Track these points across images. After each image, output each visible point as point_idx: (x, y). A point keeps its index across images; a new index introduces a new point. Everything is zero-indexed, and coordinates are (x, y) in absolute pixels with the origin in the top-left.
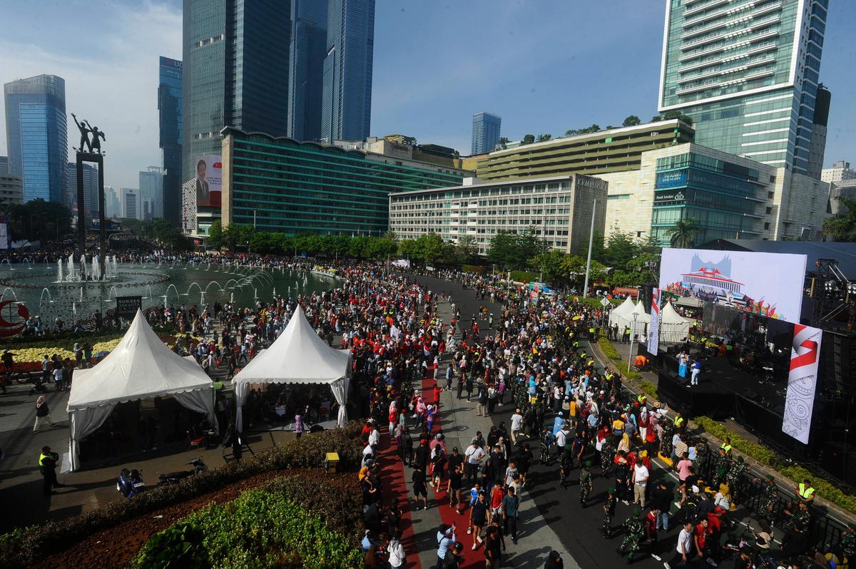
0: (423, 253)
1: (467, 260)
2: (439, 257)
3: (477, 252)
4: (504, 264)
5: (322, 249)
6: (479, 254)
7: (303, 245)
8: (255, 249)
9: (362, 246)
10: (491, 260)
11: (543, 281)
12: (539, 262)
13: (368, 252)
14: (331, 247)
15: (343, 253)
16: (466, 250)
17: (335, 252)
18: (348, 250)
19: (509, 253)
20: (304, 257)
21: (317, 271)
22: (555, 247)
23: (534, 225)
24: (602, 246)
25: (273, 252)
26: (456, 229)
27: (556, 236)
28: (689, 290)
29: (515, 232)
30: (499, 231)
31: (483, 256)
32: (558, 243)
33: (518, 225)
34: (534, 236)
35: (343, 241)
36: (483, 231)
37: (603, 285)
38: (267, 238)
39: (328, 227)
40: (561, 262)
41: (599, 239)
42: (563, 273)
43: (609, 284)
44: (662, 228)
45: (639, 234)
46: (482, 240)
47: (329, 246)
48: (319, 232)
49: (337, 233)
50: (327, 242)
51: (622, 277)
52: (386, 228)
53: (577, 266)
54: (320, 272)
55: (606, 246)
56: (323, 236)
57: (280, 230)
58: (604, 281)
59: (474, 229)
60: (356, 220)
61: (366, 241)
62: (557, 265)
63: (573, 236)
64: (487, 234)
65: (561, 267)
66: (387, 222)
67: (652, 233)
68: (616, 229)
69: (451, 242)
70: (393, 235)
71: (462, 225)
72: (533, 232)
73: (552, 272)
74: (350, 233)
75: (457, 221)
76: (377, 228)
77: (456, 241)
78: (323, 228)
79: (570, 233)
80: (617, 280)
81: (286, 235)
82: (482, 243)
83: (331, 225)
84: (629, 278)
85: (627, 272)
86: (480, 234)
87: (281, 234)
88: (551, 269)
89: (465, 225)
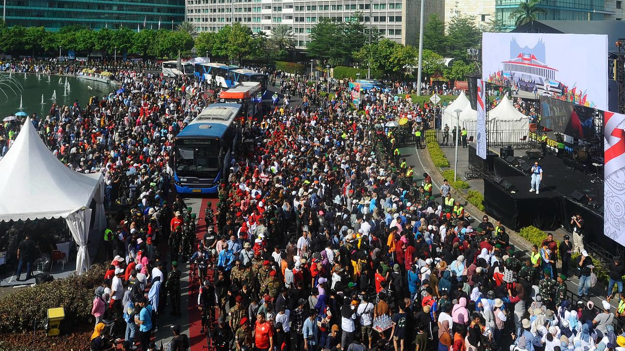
0: (226, 49)
1: (281, 55)
2: (246, 53)
3: (294, 46)
4: (328, 58)
5: (97, 47)
6: (297, 47)
7: (70, 42)
8: (4, 49)
9: (148, 43)
10: (312, 55)
11: (372, 78)
12: (366, 55)
13: (157, 49)
14: (108, 44)
15: (124, 51)
16: (280, 43)
17: (114, 50)
18: (130, 47)
19: (332, 45)
20: (71, 58)
21: (85, 75)
22: (387, 36)
23: (361, 11)
24: (442, 33)
25: (27, 53)
26: (269, 18)
27: (388, 22)
28: (510, 80)
29: (340, 19)
30: (321, 19)
31: (302, 50)
32: (391, 31)
33: (343, 11)
34: (361, 23)
35: (124, 36)
36: (302, 19)
37: (441, 79)
38: (21, 34)
39: (107, 18)
40: (391, 53)
41: (436, 26)
42: (394, 67)
43: (448, 78)
44: (508, 9)
45: (483, 17)
46: (301, 30)
47: (106, 42)
48: (93, 25)
49: (117, 26)
50: (103, 38)
51: (462, 68)
52: (183, 19)
53: (410, 57)
54: (91, 77)
55: (447, 32)
56: (97, 31)
57: (40, 23)
58: (442, 74)
59: (290, 18)
60: (143, 9)
61: (154, 35)
62: (386, 57)
63: (408, 22)
64: (306, 22)
65: (391, 60)
66: (183, 11)
67: (497, 16)
68: (457, 12)
69: (261, 33)
70: (190, 28)
71: (276, 12)
72: (361, 19)
73: (381, 67)
74: (134, 26)
75: (270, 7)
76: (170, 19)
77: (268, 32)
78: (99, 20)
79: (404, 19)
80: (457, 72)
81: (48, 30)
82: (301, 34)
83: (111, 16)
84: (470, 69)
85: (468, 64)
86: (298, 23)
87: (41, 28)
88: (380, 62)
89: (279, 12)
